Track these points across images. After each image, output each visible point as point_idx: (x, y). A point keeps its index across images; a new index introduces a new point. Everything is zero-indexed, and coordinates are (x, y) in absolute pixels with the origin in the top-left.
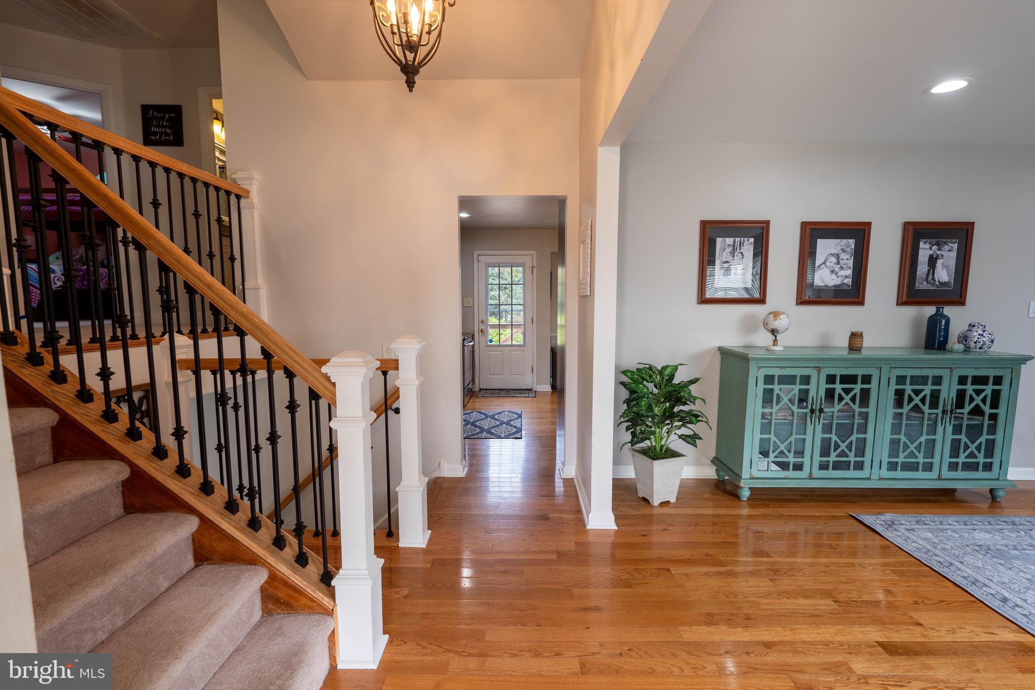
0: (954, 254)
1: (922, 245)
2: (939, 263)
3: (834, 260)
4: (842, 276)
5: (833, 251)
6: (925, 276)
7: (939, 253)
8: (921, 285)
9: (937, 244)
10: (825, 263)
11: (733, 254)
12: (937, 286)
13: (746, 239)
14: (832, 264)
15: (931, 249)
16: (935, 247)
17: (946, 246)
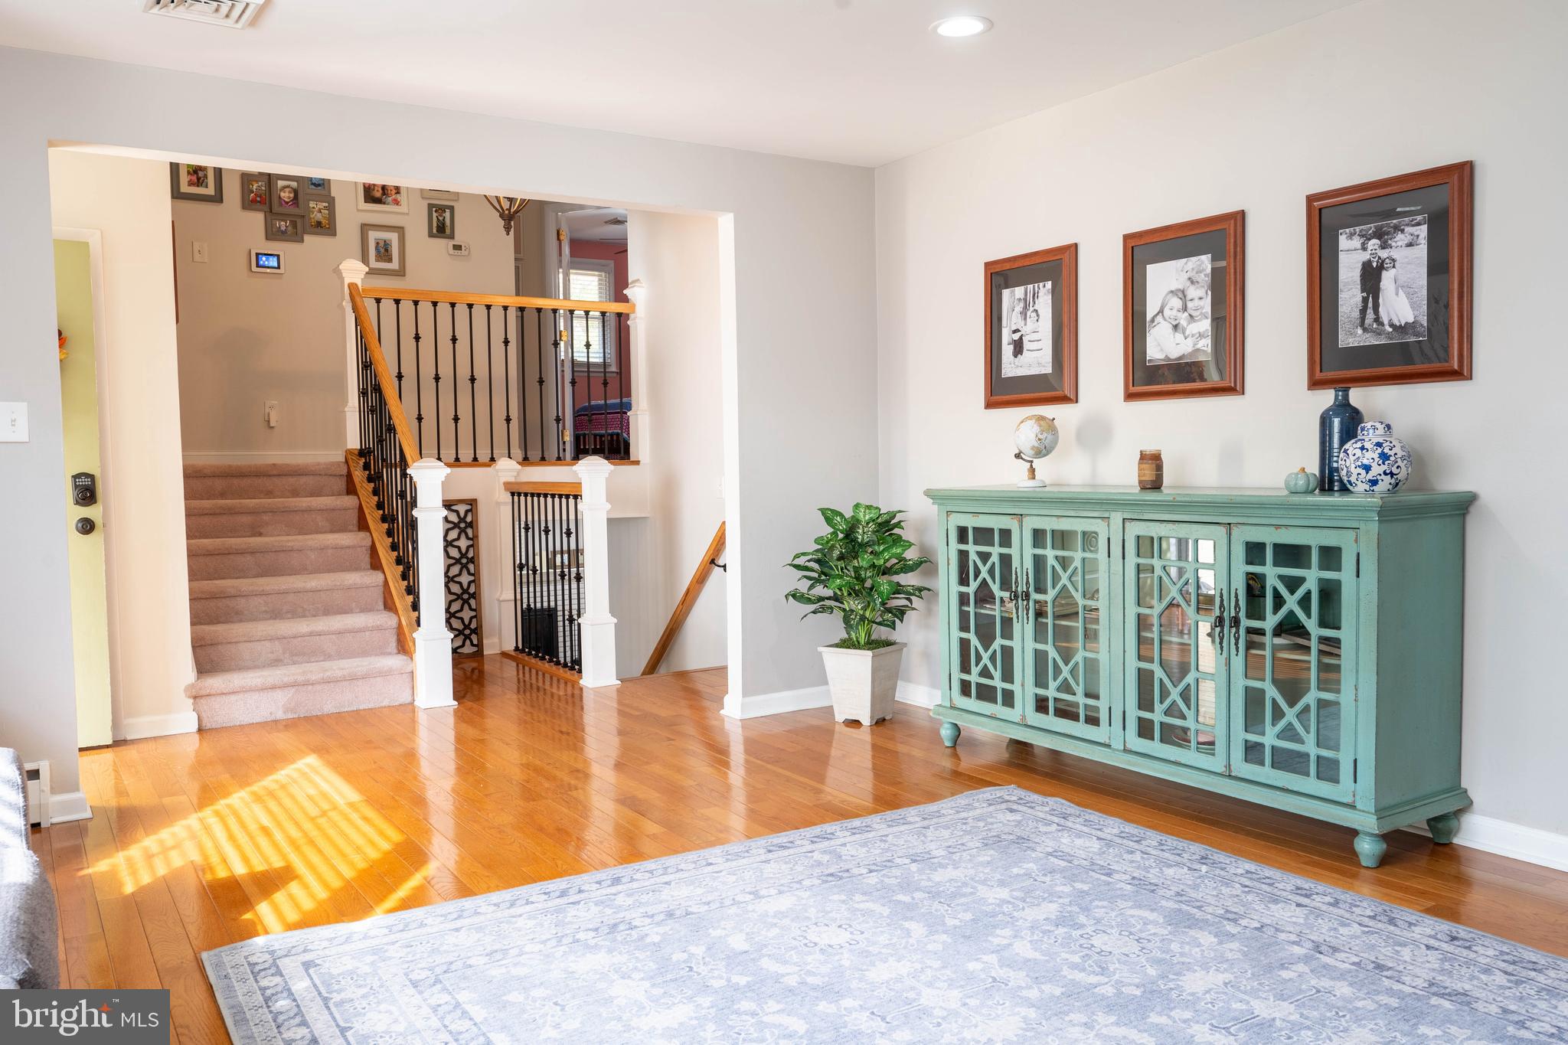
0: (1421, 251)
1: (1344, 242)
2: (1387, 279)
3: (1176, 303)
4: (1193, 336)
5: (1175, 285)
6: (1356, 314)
7: (1383, 254)
8: (1350, 337)
9: (1379, 234)
10: (1161, 311)
11: (1024, 314)
12: (1389, 335)
13: (1041, 284)
14: (1174, 313)
15: (1364, 248)
16: (1374, 243)
17: (1400, 236)
